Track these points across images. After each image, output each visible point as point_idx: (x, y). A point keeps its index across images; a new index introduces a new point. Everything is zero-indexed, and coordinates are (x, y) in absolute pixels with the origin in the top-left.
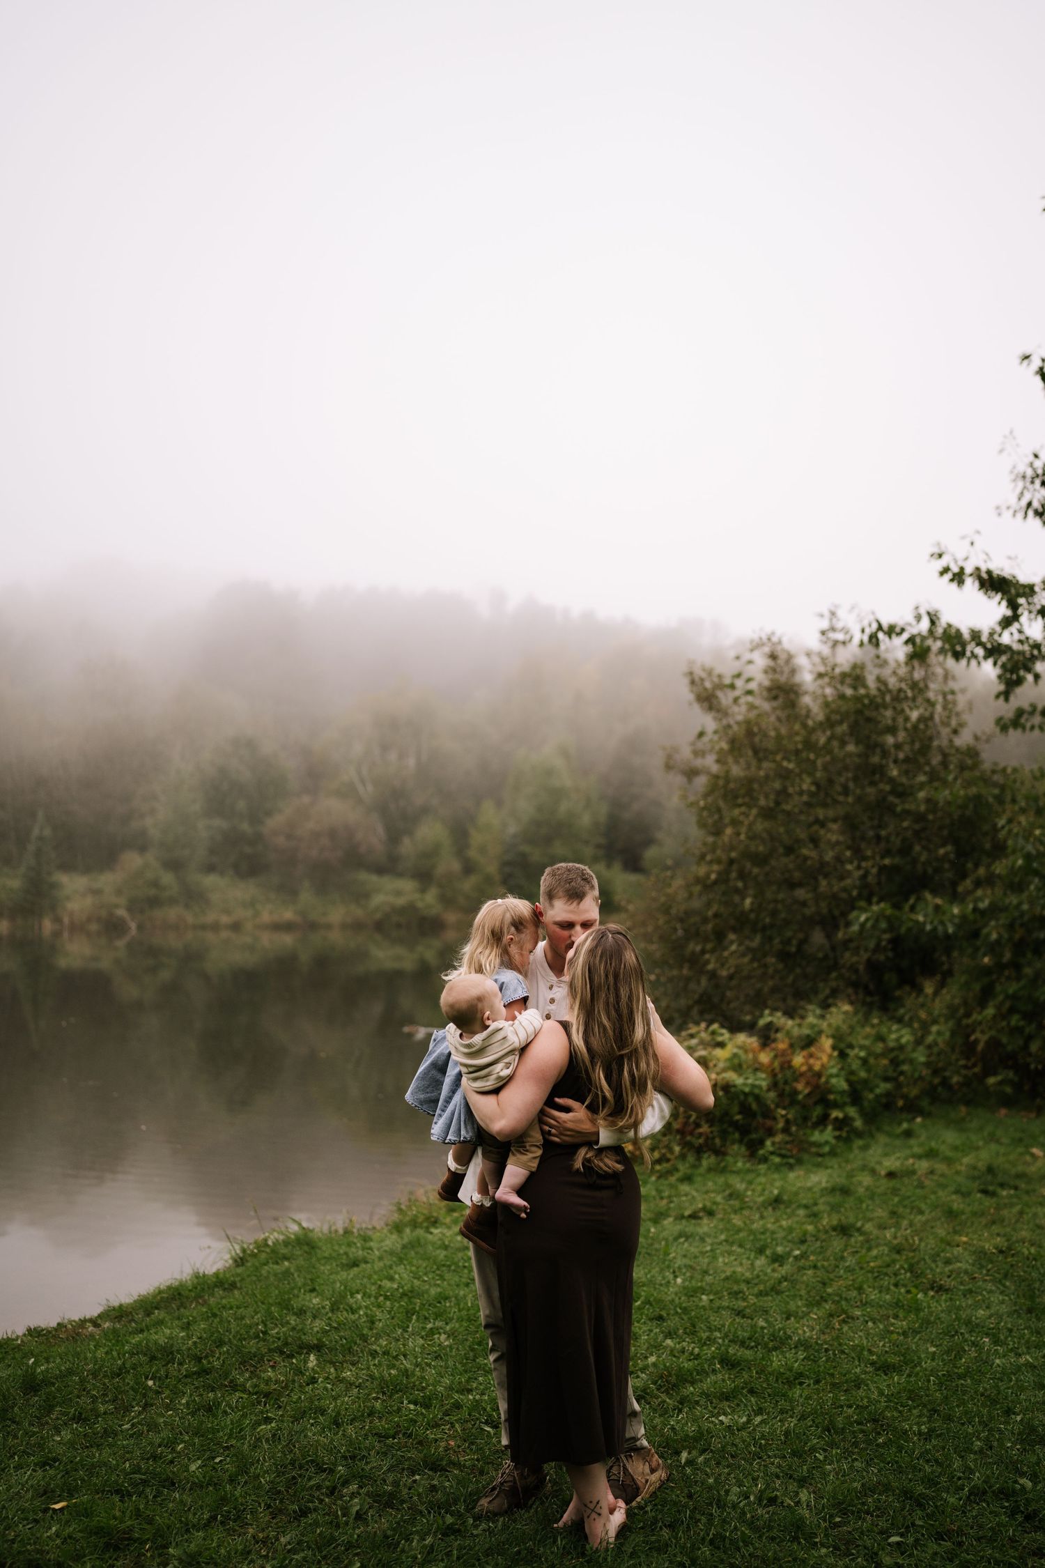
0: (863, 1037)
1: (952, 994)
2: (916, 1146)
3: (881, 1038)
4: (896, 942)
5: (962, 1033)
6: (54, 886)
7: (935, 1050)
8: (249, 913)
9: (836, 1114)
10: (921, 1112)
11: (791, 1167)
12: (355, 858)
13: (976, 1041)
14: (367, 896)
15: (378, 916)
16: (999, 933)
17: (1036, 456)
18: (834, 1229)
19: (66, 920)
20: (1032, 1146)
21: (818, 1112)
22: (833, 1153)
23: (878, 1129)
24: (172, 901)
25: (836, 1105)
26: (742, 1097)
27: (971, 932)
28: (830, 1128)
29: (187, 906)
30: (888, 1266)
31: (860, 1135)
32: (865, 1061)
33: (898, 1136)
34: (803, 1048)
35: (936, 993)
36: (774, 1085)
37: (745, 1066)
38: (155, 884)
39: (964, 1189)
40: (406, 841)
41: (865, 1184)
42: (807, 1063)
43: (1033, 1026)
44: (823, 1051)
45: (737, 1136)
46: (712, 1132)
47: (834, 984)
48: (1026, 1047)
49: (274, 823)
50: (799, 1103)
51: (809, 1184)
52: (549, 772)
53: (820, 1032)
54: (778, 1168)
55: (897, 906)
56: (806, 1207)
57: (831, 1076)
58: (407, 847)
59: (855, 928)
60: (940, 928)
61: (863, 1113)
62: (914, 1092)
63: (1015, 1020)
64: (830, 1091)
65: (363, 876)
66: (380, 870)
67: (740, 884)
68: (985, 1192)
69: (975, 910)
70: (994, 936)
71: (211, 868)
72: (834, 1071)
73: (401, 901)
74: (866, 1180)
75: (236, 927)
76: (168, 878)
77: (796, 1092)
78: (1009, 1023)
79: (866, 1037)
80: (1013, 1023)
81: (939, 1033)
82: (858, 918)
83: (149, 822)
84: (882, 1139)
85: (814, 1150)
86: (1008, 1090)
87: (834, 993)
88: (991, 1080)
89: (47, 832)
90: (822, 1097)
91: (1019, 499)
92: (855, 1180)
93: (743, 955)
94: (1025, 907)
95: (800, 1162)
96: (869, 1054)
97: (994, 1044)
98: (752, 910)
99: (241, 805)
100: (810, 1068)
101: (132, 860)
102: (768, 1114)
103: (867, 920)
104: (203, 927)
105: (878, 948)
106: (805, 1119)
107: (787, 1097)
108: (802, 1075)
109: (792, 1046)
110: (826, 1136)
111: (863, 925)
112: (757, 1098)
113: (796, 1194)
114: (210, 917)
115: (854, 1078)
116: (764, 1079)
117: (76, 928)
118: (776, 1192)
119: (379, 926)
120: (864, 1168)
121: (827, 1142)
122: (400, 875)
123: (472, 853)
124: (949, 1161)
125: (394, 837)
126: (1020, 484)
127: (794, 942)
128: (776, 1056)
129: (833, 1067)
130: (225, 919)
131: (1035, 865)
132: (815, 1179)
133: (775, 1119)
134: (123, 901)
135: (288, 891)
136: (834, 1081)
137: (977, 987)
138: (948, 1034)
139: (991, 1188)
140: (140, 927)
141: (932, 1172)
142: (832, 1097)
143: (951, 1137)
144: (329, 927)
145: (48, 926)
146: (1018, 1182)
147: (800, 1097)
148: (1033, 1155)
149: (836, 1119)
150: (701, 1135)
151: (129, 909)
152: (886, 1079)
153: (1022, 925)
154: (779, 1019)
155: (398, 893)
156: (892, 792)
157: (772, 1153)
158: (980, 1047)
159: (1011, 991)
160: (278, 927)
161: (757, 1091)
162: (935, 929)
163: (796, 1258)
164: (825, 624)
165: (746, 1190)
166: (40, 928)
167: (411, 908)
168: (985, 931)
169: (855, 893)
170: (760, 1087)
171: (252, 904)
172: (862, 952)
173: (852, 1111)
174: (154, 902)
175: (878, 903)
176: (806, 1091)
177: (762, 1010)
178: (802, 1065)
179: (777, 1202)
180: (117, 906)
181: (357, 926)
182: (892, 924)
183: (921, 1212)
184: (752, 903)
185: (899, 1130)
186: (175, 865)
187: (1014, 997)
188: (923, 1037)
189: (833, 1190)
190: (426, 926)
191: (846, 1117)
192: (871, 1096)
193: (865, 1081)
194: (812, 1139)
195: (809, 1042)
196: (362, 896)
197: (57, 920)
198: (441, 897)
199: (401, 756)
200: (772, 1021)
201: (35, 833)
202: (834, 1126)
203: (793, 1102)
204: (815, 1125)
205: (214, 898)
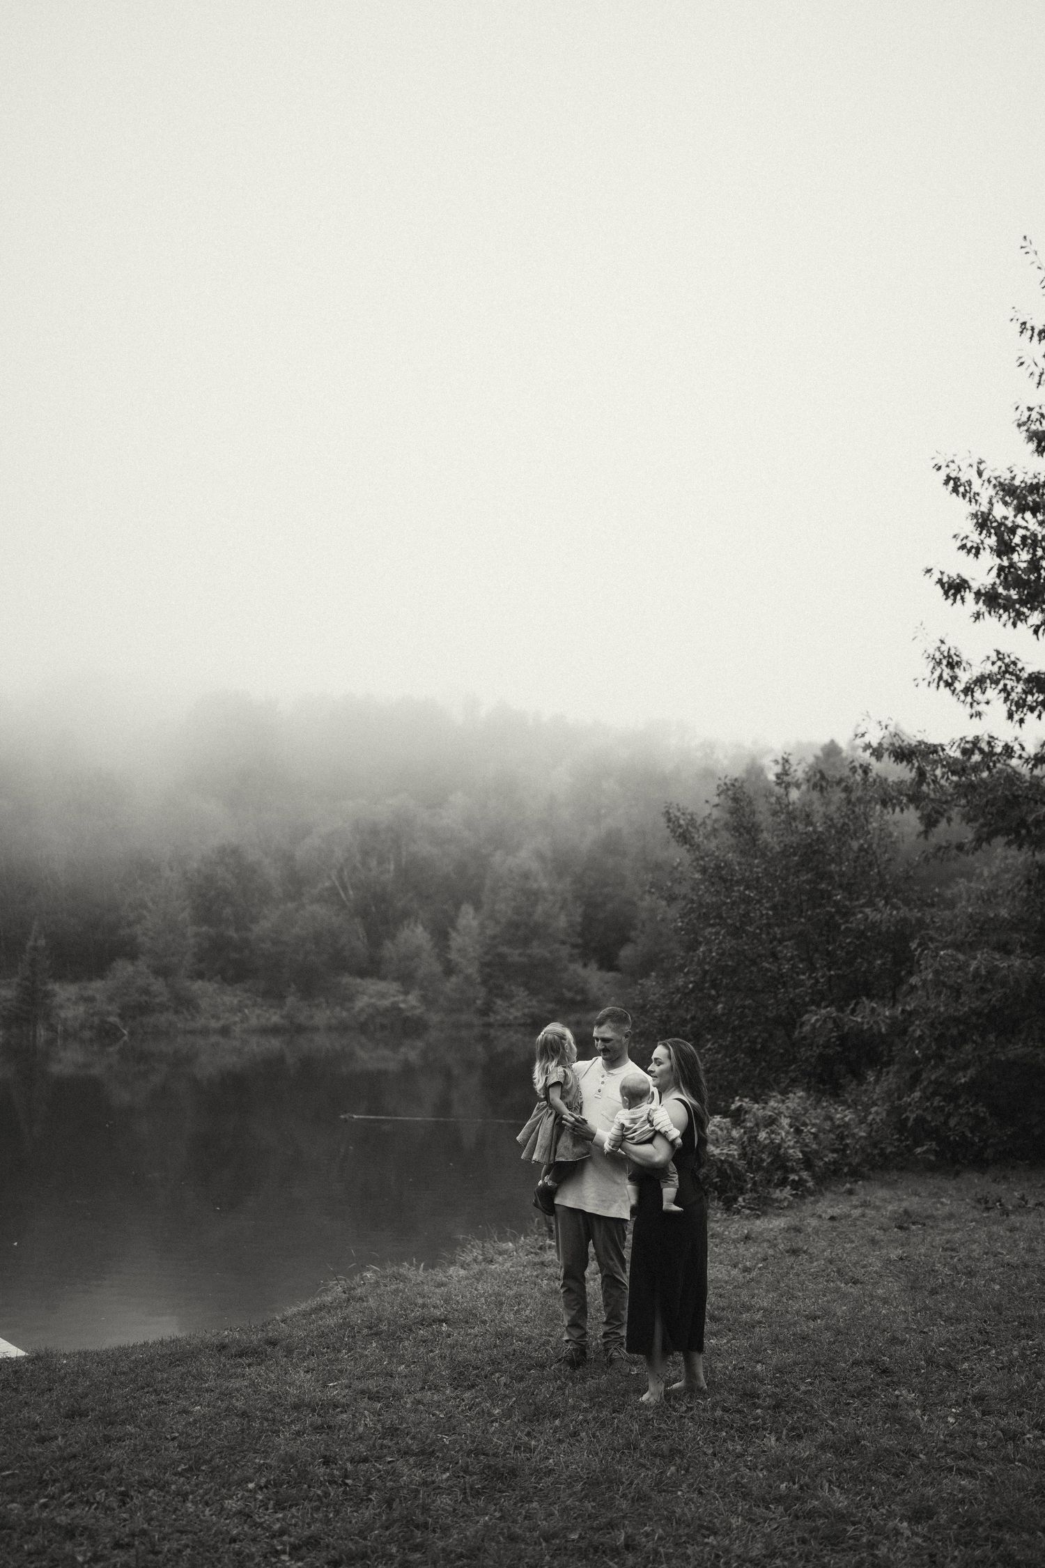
0: (814, 1118)
1: (890, 1080)
2: (855, 1200)
3: (829, 1118)
4: (843, 1039)
5: (895, 1111)
6: (48, 995)
7: (875, 1126)
8: (237, 1017)
9: (793, 1177)
10: (863, 1177)
11: (758, 1217)
12: (341, 963)
13: (907, 1118)
14: (351, 998)
15: (362, 1019)
16: (922, 1030)
17: (942, 642)
18: (787, 1252)
19: (60, 1028)
20: (942, 1197)
21: (778, 1176)
22: (790, 1207)
23: (826, 1189)
24: (163, 1008)
25: (793, 1171)
26: (719, 1165)
27: (900, 1029)
28: (789, 1187)
29: (177, 1013)
30: (824, 1271)
31: (812, 1194)
32: (815, 1136)
33: (841, 1194)
34: (766, 1127)
35: (877, 1081)
36: (743, 1155)
37: (721, 1140)
38: (146, 991)
39: (885, 1226)
40: (388, 944)
41: (813, 1225)
42: (769, 1137)
43: (952, 1105)
44: (783, 1128)
47: (792, 1075)
48: (946, 1123)
49: (260, 929)
50: (763, 1168)
51: (771, 1226)
52: (526, 876)
53: (780, 1113)
54: (747, 1218)
55: (841, 1009)
56: (769, 1241)
57: (789, 1147)
58: (390, 950)
59: (807, 1028)
60: (875, 1027)
61: (814, 1176)
62: (856, 1160)
63: (937, 1101)
64: (789, 1160)
65: (346, 979)
66: (362, 973)
67: (713, 992)
68: (900, 1228)
69: (903, 1011)
70: (918, 1033)
71: (200, 975)
72: (791, 1143)
73: (386, 1003)
74: (814, 1222)
75: (225, 1031)
76: (158, 985)
77: (762, 1160)
78: (932, 1104)
79: (816, 1118)
80: (935, 1104)
81: (877, 1113)
82: (809, 1020)
83: (138, 929)
84: (829, 1195)
85: (776, 1204)
86: (932, 1158)
87: (794, 1082)
88: (919, 1150)
89: (42, 942)
90: (780, 1161)
91: (933, 673)
92: (805, 1223)
93: (717, 1053)
94: (942, 1009)
95: (765, 1213)
96: (819, 1131)
97: (920, 1120)
98: (723, 1015)
99: (228, 911)
100: (772, 1142)
101: (124, 969)
102: (740, 1177)
103: (817, 1021)
104: (192, 1032)
105: (827, 1045)
106: (769, 1181)
107: (754, 1165)
108: (765, 1146)
109: (757, 1125)
110: (786, 1193)
111: (813, 1025)
112: (731, 1164)
113: (761, 1233)
114: (200, 1022)
115: (807, 1149)
116: (736, 1150)
117: (68, 1035)
118: (746, 1231)
119: (363, 1028)
120: (813, 1215)
121: (786, 1199)
122: (384, 977)
123: (453, 956)
124: (877, 1208)
125: (375, 941)
126: (931, 665)
127: (759, 1040)
128: (745, 1133)
129: (789, 1140)
130: (214, 1024)
131: (942, 978)
132: (775, 1224)
133: (745, 1181)
134: (114, 1008)
135: (274, 995)
136: (791, 1151)
137: (907, 1075)
138: (884, 1114)
139: (906, 1225)
140: (133, 1033)
141: (863, 1216)
142: (789, 1164)
143: (882, 1193)
144: (315, 1029)
145: (42, 1033)
146: (927, 1221)
147: (765, 1164)
148: (942, 1203)
149: (793, 1181)
151: (121, 1016)
152: (834, 1151)
153: (941, 1024)
154: (746, 1103)
155: (382, 996)
156: (838, 912)
157: (743, 1207)
158: (910, 1124)
159: (933, 1077)
160: (267, 1031)
161: (731, 1159)
162: (871, 1028)
163: (760, 1269)
165: (724, 1230)
166: (35, 1036)
167: (395, 1008)
168: (911, 1029)
169: (807, 999)
170: (732, 1156)
171: (240, 1008)
172: (815, 1049)
173: (805, 1175)
174: (145, 1009)
175: (826, 1007)
176: (769, 1160)
177: (733, 1098)
178: (765, 1138)
179: (747, 1238)
180: (109, 1013)
181: (342, 1028)
182: (837, 1024)
183: (853, 1242)
184: (724, 1008)
185: (843, 1190)
186: (163, 972)
187: (936, 1082)
188: (865, 1117)
189: (788, 1230)
190: (410, 1027)
191: (801, 1179)
192: (821, 1164)
193: (816, 1152)
194: (775, 1196)
195: (771, 1122)
196: (347, 998)
197: (51, 1028)
198: (424, 999)
199: (381, 861)
200: (741, 1106)
201: (30, 944)
202: (791, 1186)
203: (759, 1168)
204: (777, 1186)
205: (204, 1003)
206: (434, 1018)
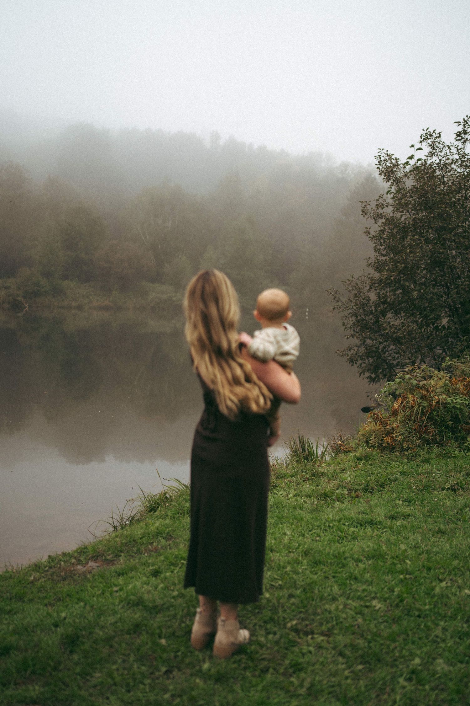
12: (142, 274)
15: (153, 304)
24: (47, 294)
38: (37, 284)
40: (167, 265)
65: (144, 283)
66: (153, 280)
71: (67, 278)
73: (165, 297)
75: (80, 308)
76: (44, 282)
83: (33, 252)
101: (25, 272)
104: (62, 307)
114: (67, 302)
119: (153, 309)
122: (164, 283)
125: (160, 263)
130: (74, 304)
135: (106, 290)
144: (127, 309)
151: (24, 297)
155: (163, 293)
164: (460, 128)
167: (170, 299)
180: (18, 295)
181: (142, 309)
196: (144, 293)
199: (164, 221)
205: (68, 292)
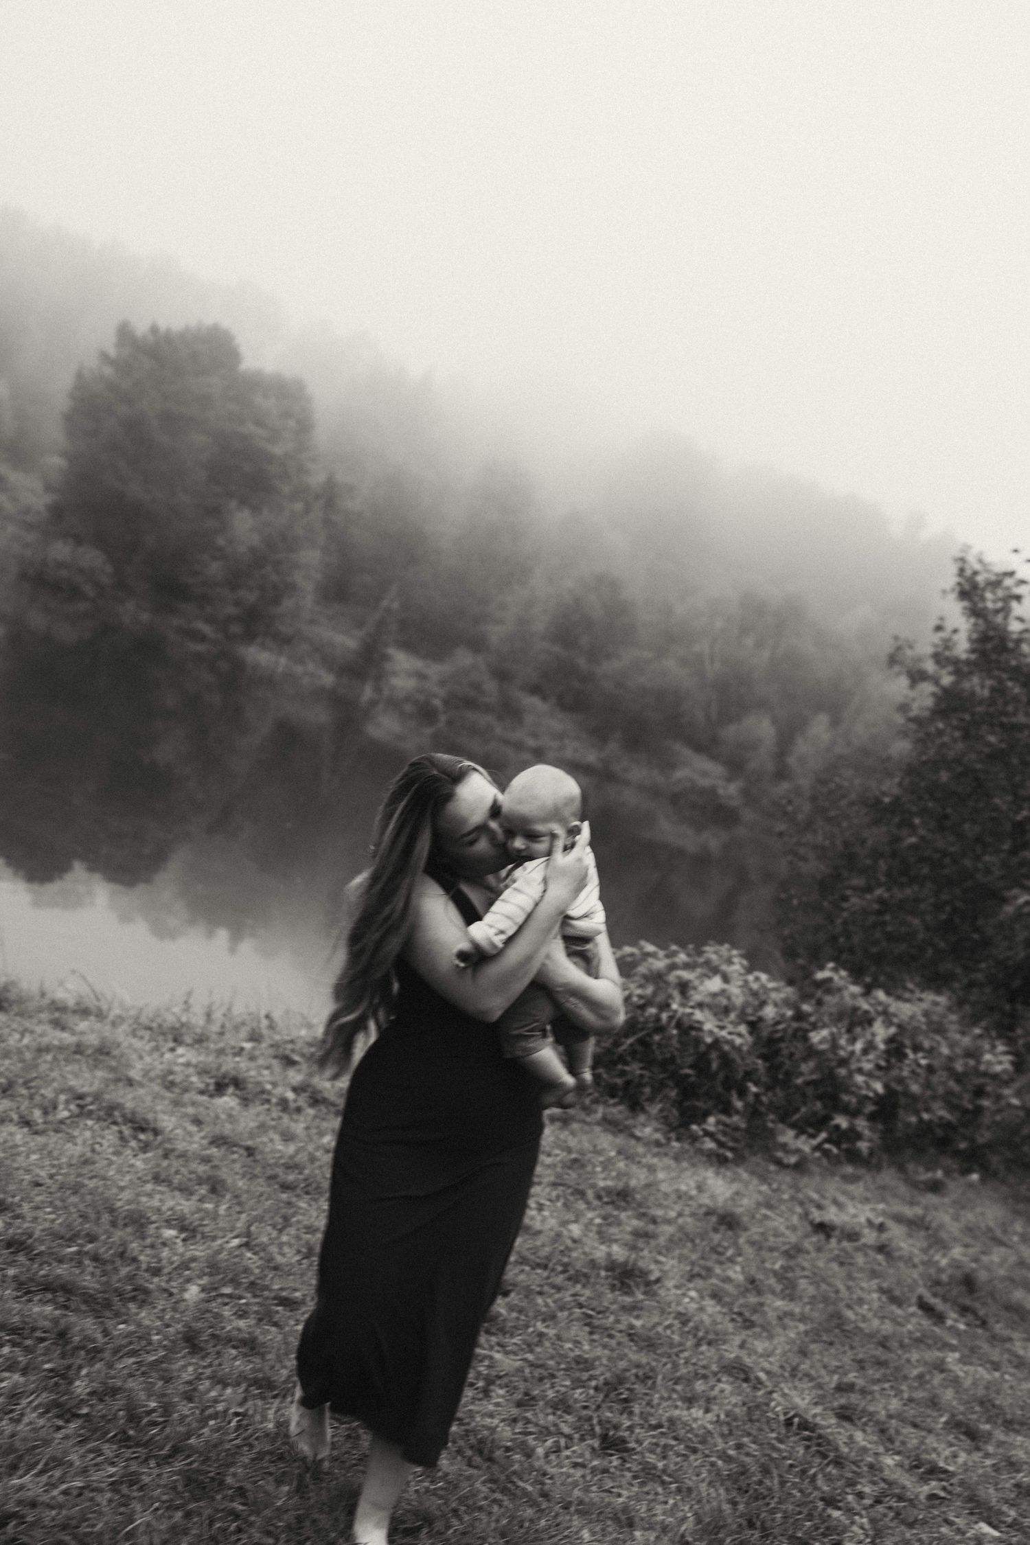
2: (920, 1205)
3: (973, 1054)
6: (385, 658)
8: (555, 744)
9: (842, 1122)
14: (673, 766)
19: (386, 692)
22: (797, 1167)
23: (891, 1164)
25: (846, 1110)
28: (819, 1135)
29: (500, 718)
31: (857, 1162)
40: (732, 726)
42: (832, 1042)
45: (673, 1094)
46: (642, 1076)
49: (610, 667)
57: (861, 1071)
58: (730, 732)
61: (881, 1134)
64: (847, 1091)
71: (535, 690)
72: (870, 1067)
73: (705, 782)
76: (491, 686)
83: (493, 629)
85: (772, 1153)
89: (396, 605)
99: (585, 640)
100: (832, 1051)
101: (464, 658)
104: (507, 742)
106: (786, 1112)
108: (816, 1054)
110: (807, 1142)
114: (518, 735)
115: (896, 1087)
117: (394, 704)
119: (674, 799)
121: (798, 1151)
122: (714, 758)
123: (791, 761)
125: (722, 719)
130: (531, 742)
134: (442, 692)
135: (599, 735)
136: (861, 1078)
140: (450, 723)
142: (845, 1098)
144: (627, 783)
145: (368, 692)
147: (799, 1081)
149: (837, 1127)
150: (623, 1073)
155: (705, 774)
157: (707, 1135)
166: (360, 692)
167: (712, 792)
171: (561, 736)
173: (866, 1126)
174: (470, 704)
176: (812, 1077)
178: (824, 1041)
180: (435, 696)
181: (654, 792)
185: (924, 1176)
186: (502, 675)
190: (722, 815)
191: (852, 1129)
192: (913, 1119)
193: (914, 1098)
194: (782, 1139)
195: (856, 1021)
196: (669, 765)
197: (378, 690)
198: (745, 793)
199: (759, 645)
200: (830, 980)
201: (385, 603)
202: (830, 1134)
203: (786, 1083)
204: (793, 1126)
205: (529, 719)
206: (748, 815)
